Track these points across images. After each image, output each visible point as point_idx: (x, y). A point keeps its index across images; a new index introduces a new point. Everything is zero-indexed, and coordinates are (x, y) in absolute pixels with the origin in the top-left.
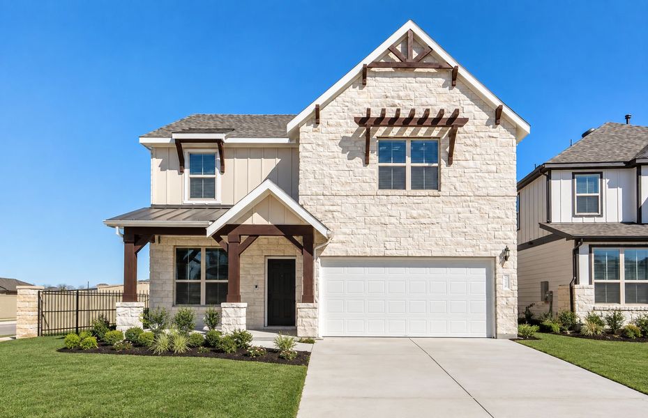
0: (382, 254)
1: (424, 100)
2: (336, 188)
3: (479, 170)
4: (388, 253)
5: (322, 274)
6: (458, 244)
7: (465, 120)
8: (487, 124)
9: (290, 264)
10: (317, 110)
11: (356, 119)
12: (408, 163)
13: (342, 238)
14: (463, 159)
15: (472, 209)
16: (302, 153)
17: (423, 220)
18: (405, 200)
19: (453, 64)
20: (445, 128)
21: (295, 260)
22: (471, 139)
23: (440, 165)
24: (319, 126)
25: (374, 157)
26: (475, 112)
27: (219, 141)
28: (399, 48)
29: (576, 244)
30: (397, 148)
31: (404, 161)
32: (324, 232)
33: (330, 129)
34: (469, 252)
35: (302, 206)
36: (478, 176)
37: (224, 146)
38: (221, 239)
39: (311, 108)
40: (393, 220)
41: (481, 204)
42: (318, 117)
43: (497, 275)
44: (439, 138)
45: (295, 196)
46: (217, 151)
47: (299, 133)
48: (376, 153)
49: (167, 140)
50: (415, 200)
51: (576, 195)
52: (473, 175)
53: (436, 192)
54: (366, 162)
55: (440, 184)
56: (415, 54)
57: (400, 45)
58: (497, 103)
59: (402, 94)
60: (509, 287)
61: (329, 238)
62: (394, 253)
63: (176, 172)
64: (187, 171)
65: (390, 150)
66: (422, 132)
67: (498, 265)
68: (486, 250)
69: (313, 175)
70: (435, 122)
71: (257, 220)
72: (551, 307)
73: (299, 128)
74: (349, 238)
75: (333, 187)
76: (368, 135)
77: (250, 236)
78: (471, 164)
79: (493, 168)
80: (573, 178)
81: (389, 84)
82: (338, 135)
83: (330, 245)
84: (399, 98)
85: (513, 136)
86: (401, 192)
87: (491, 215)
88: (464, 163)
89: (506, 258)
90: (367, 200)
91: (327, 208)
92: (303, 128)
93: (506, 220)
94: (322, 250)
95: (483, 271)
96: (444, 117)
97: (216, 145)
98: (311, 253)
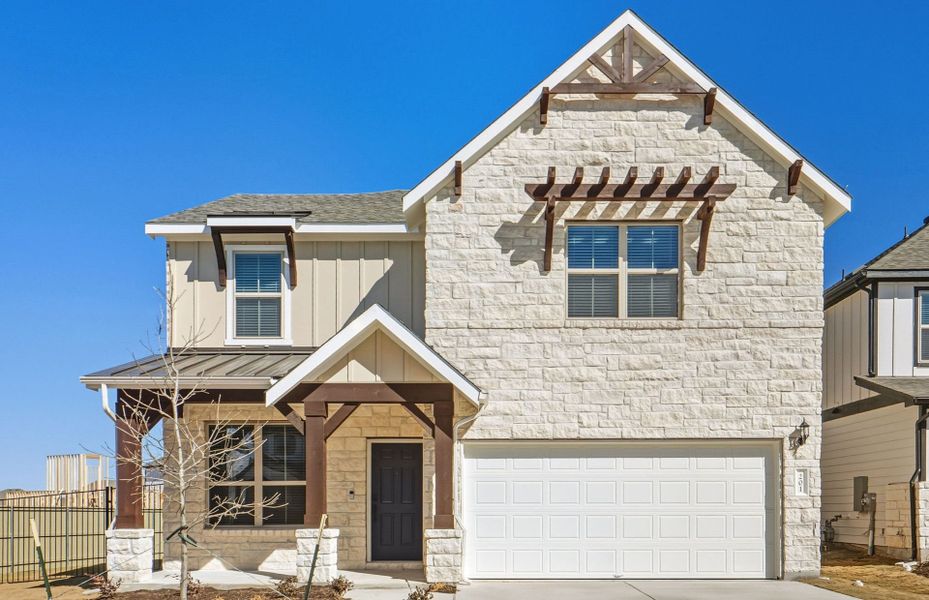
0: (574, 435)
1: (652, 153)
2: (494, 316)
3: (753, 280)
4: (585, 433)
5: (467, 471)
6: (715, 415)
7: (730, 189)
8: (773, 196)
9: (412, 452)
10: (458, 171)
11: (528, 188)
12: (623, 270)
13: (502, 405)
14: (725, 259)
15: (740, 352)
16: (430, 252)
17: (648, 373)
18: (617, 335)
19: (706, 84)
20: (691, 204)
21: (421, 445)
22: (741, 223)
23: (682, 271)
24: (460, 201)
25: (559, 259)
26: (748, 174)
27: (287, 230)
28: (608, 58)
29: (923, 412)
30: (601, 240)
31: (616, 266)
32: (472, 394)
33: (479, 206)
34: (734, 430)
35: (431, 348)
36: (752, 292)
37: (295, 239)
38: (291, 410)
39: (448, 167)
40: (595, 373)
41: (757, 343)
42: (458, 183)
43: (786, 470)
44: (681, 220)
45: (419, 329)
46: (284, 248)
47: (425, 214)
48: (563, 251)
49: (199, 229)
50: (636, 336)
51: (921, 326)
52: (742, 289)
53: (673, 322)
54: (546, 267)
55: (682, 306)
56: (637, 68)
57: (610, 53)
58: (792, 157)
59: (613, 141)
60: (805, 491)
61: (482, 405)
62: (597, 433)
63: (212, 285)
64: (231, 283)
65: (591, 246)
66: (649, 209)
67: (788, 454)
68: (764, 428)
69: (448, 293)
70: (673, 193)
71: (356, 373)
72: (873, 521)
73: (425, 204)
74: (514, 406)
75: (487, 314)
76: (549, 217)
77: (347, 403)
78: (739, 268)
79: (780, 276)
80: (916, 295)
81: (589, 124)
82: (497, 218)
83: (479, 420)
84: (607, 148)
85: (817, 217)
86: (610, 321)
87: (775, 363)
88: (725, 268)
89: (801, 441)
90: (547, 337)
91: (476, 352)
92: (433, 205)
93: (804, 372)
94: (466, 428)
95: (760, 461)
96: (690, 182)
97: (282, 237)
98: (449, 432)
